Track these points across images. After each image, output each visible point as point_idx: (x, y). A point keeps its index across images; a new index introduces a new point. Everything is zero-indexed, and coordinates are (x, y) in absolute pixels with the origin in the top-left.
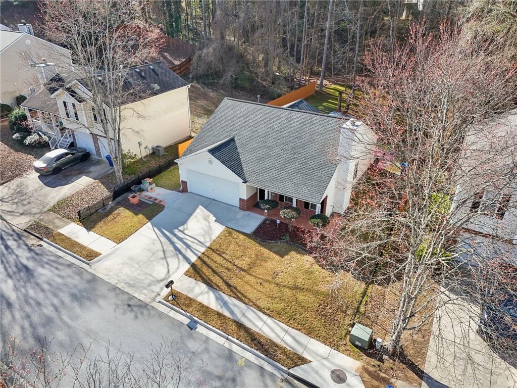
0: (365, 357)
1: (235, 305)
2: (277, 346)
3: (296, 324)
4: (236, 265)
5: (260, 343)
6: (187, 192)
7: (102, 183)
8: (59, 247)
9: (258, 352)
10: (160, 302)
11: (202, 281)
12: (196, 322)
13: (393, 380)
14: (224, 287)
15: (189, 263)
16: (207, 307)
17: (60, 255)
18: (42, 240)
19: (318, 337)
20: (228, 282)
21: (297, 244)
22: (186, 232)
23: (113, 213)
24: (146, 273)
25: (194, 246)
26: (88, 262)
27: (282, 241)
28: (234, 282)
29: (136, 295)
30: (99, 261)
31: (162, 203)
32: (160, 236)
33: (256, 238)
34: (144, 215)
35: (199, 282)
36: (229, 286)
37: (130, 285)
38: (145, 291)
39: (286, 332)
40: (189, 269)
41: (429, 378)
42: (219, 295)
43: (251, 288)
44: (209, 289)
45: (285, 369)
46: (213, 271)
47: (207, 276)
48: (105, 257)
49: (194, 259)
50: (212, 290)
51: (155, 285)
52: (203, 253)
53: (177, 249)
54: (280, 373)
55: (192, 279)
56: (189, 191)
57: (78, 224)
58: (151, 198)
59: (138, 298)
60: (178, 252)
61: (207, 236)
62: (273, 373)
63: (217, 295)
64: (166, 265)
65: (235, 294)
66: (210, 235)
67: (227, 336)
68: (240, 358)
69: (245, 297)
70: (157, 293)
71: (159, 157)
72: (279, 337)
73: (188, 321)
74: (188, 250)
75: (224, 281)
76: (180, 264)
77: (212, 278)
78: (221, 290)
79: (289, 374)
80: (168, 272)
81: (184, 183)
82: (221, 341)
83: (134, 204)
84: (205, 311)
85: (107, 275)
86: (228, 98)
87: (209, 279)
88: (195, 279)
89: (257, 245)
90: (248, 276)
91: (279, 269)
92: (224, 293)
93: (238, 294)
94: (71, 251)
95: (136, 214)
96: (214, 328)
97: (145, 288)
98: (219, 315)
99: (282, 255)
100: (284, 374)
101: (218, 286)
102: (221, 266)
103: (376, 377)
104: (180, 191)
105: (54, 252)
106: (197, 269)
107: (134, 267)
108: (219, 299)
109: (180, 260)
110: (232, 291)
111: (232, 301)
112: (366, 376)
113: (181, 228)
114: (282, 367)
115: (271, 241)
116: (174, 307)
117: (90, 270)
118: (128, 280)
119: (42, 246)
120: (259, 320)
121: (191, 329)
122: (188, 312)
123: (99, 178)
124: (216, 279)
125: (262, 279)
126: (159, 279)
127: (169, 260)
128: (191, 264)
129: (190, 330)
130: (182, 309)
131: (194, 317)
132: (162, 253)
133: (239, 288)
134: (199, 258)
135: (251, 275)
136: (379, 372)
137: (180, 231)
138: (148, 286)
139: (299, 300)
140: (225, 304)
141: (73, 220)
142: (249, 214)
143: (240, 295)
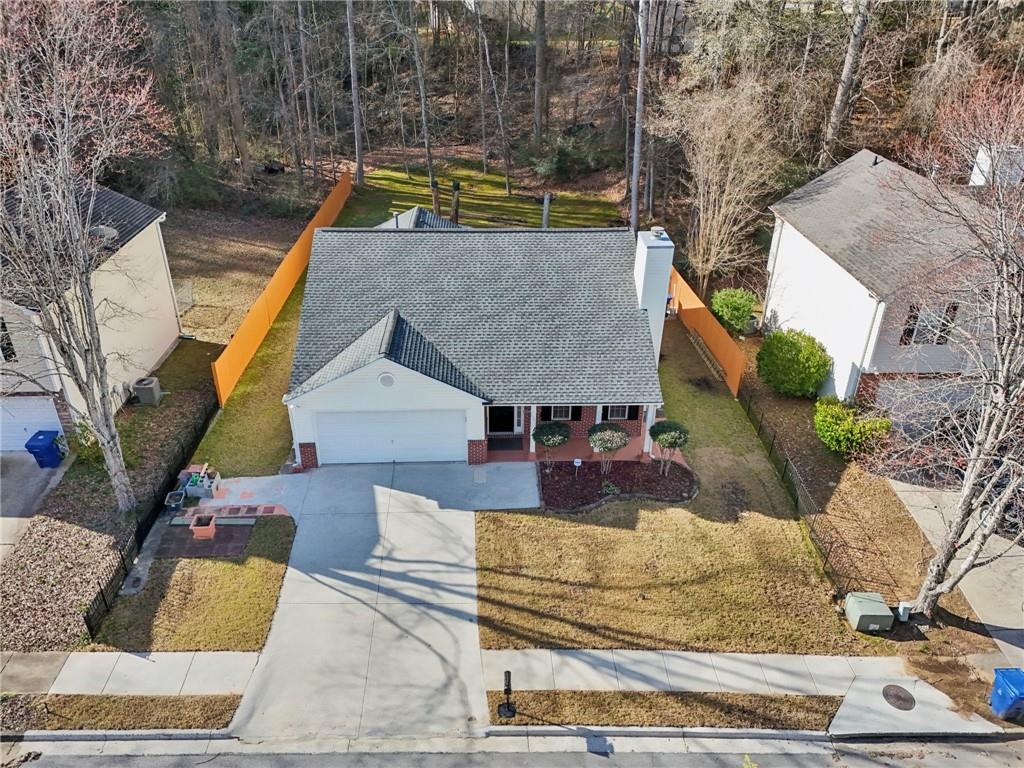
0: (898, 644)
1: (637, 662)
2: (772, 700)
3: (762, 644)
4: (566, 582)
5: (743, 710)
6: (316, 466)
7: (61, 519)
8: (100, 732)
9: (756, 730)
10: (488, 735)
11: (532, 646)
12: (600, 735)
13: (961, 660)
14: (585, 637)
15: (471, 620)
16: (593, 693)
17: (124, 753)
18: (20, 739)
19: (810, 649)
20: (582, 623)
21: (638, 495)
22: (397, 555)
23: (172, 583)
24: (397, 686)
25: (444, 578)
26: (223, 731)
27: (607, 498)
28: (592, 616)
29: (422, 747)
30: (250, 716)
31: (276, 513)
32: (347, 588)
33: (557, 510)
34: (259, 556)
35: (527, 651)
36: (592, 629)
37: (387, 734)
38: (434, 728)
39: (759, 665)
40: (481, 633)
41: (998, 629)
42: (589, 655)
43: (633, 615)
44: (559, 654)
45: (822, 733)
46: (534, 613)
47: (530, 630)
48: (256, 698)
49: (472, 607)
50: (567, 654)
51: (441, 703)
52: (480, 586)
53: (414, 602)
54: (820, 746)
55: (505, 652)
56: (320, 463)
57: (93, 651)
58: (238, 509)
59: (435, 751)
60: (422, 608)
61: (453, 546)
62: (811, 754)
63: (585, 658)
64: (424, 648)
65: (615, 639)
66: (457, 540)
67: (679, 730)
68: (739, 757)
69: (639, 635)
70: (463, 717)
71: (155, 407)
72: (757, 680)
73: (583, 741)
74: (441, 593)
75: (573, 624)
76: (452, 629)
77: (546, 629)
78: (586, 646)
79: (834, 739)
80: (443, 659)
81: (309, 449)
82: (677, 745)
83: (209, 540)
84: (595, 701)
85: (305, 738)
86: (325, 229)
87: (542, 634)
88: (516, 648)
89: (567, 523)
90: (607, 594)
91: (648, 555)
92: (594, 648)
93: (621, 637)
94: (147, 727)
95: (240, 561)
96: (645, 729)
97: (427, 722)
98: (628, 696)
99: (630, 524)
100: (829, 744)
101: (573, 641)
102: (539, 595)
103: (935, 667)
104: (296, 471)
105: (97, 753)
106: (499, 624)
107: (354, 686)
108: (597, 664)
109: (445, 622)
110: (604, 636)
111: (621, 655)
112: (926, 673)
113: (379, 551)
114: (815, 733)
115: (587, 507)
116: (531, 728)
117: (248, 749)
118: (369, 724)
119: (40, 755)
120: (703, 668)
121: (605, 754)
122: (569, 723)
123: (36, 507)
124: (552, 628)
125: (639, 588)
126: (438, 684)
127: (416, 632)
128: (475, 620)
129: (604, 758)
130: (551, 724)
131: (588, 727)
132: (388, 626)
133: (612, 625)
134: (480, 598)
135: (610, 588)
136: (935, 657)
137: (382, 558)
138: (429, 712)
139: (728, 597)
140: (617, 669)
141: (68, 645)
142: (498, 468)
143: (628, 638)
